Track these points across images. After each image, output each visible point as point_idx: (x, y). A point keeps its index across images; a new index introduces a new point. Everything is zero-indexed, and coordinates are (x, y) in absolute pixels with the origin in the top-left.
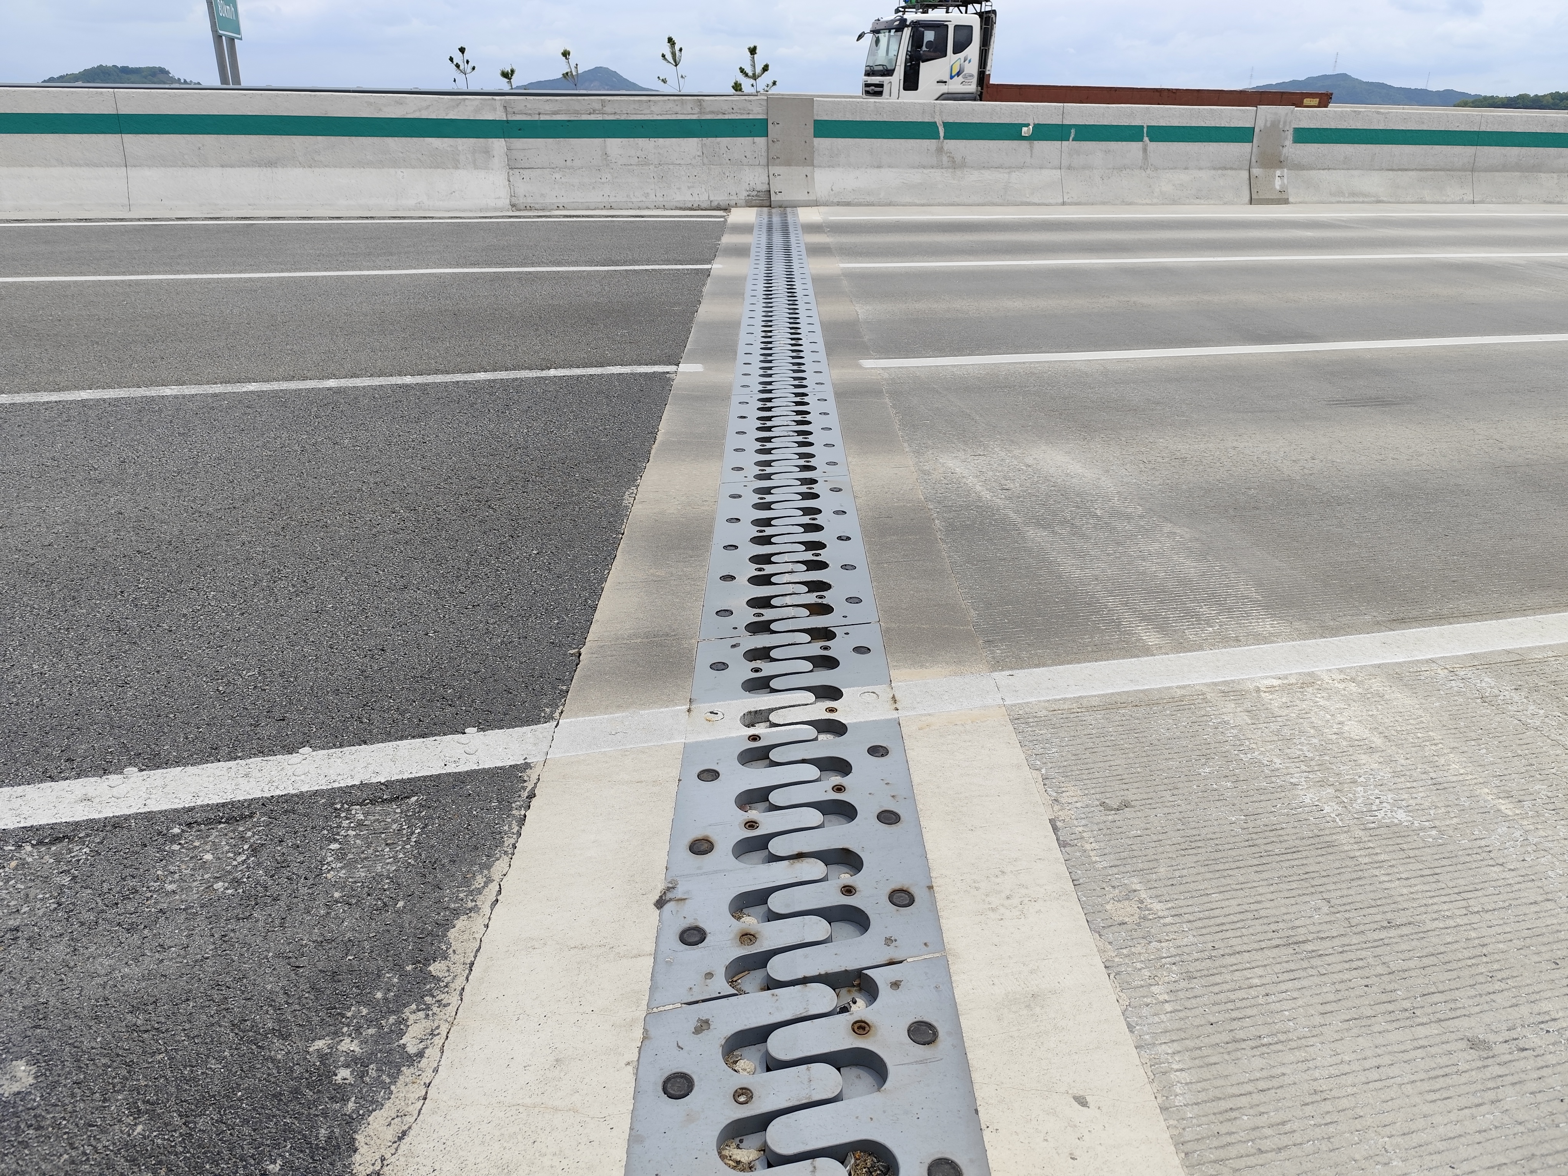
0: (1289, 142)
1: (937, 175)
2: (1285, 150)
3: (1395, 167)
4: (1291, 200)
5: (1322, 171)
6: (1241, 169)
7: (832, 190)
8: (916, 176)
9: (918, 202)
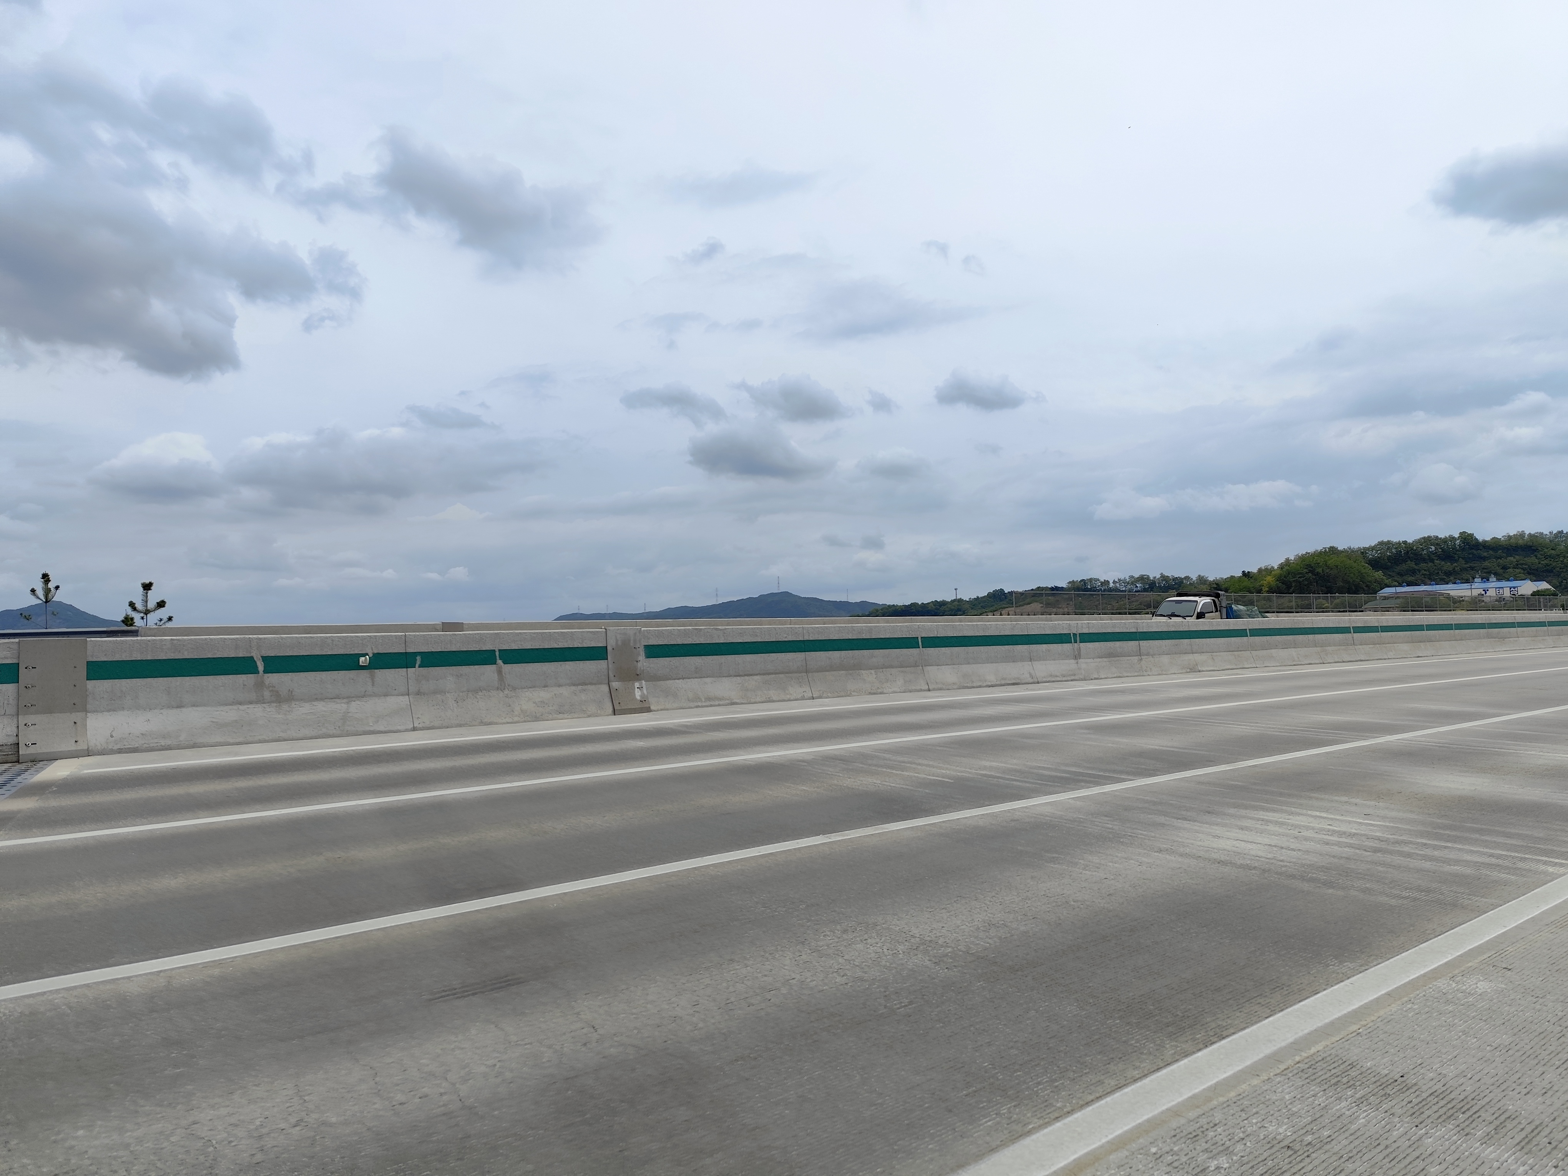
0: (642, 657)
1: (257, 711)
2: (639, 665)
3: (741, 674)
4: (652, 708)
5: (677, 681)
6: (601, 684)
7: (112, 736)
8: (229, 714)
9: (231, 741)
